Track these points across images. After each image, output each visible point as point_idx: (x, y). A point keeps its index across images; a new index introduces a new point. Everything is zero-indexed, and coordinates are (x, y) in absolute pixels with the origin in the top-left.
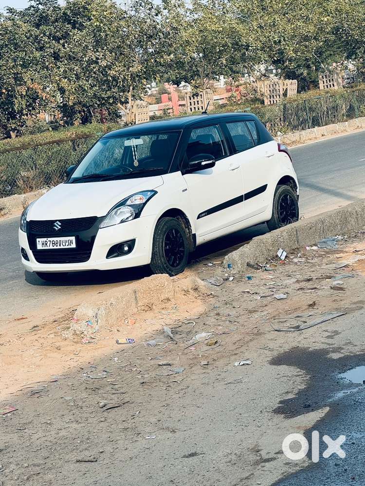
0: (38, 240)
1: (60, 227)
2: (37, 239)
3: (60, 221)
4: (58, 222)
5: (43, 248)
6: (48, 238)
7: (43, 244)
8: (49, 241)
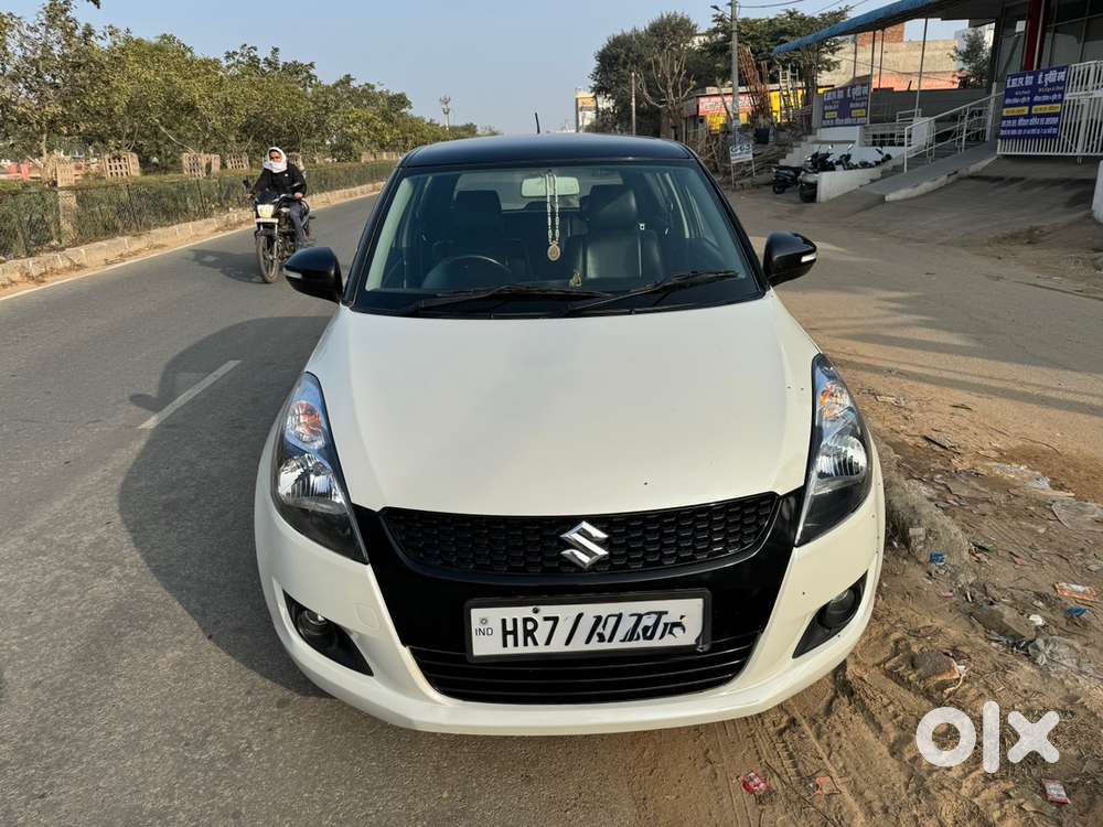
0: (477, 614)
1: (601, 552)
2: (474, 612)
3: (595, 520)
4: (585, 525)
5: (511, 650)
6: (541, 608)
7: (510, 633)
8: (546, 619)
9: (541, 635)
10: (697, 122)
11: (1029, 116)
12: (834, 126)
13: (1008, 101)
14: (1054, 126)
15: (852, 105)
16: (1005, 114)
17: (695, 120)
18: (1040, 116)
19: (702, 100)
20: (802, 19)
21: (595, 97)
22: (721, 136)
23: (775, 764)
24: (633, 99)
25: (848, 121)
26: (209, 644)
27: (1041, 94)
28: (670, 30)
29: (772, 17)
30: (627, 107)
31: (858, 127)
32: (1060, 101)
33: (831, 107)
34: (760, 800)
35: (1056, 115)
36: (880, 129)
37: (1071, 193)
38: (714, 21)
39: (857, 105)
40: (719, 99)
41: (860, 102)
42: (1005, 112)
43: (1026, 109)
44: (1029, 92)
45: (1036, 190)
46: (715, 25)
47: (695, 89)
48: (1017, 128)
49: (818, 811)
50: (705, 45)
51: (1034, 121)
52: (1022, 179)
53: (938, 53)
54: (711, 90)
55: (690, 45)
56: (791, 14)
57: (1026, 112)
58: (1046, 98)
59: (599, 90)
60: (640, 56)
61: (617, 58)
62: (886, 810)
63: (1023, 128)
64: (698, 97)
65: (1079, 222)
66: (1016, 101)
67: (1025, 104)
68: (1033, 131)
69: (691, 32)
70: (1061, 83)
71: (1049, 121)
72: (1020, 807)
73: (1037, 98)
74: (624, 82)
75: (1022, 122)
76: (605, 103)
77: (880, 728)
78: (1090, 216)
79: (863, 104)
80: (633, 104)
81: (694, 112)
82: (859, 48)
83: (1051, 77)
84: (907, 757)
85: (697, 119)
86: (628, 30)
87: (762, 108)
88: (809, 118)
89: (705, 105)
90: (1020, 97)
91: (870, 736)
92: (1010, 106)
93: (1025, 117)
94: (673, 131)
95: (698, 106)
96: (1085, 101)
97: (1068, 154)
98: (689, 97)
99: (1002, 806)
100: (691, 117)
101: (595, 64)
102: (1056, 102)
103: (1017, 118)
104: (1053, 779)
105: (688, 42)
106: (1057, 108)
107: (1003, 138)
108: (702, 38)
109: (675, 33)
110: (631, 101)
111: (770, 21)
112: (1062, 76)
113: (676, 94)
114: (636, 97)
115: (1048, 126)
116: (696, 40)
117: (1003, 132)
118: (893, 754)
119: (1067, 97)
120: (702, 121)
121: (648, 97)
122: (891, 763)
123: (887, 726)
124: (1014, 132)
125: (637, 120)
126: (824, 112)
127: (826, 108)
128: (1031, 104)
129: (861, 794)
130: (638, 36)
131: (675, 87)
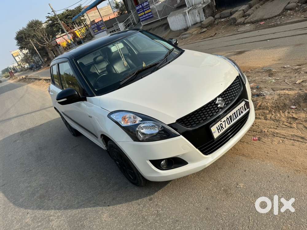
1: (223, 103)
2: (211, 128)
3: (219, 97)
4: (218, 99)
6: (222, 120)
7: (219, 129)
8: (223, 122)
9: (224, 126)
10: (58, 46)
11: (145, 14)
12: (98, 33)
13: (138, 13)
14: (151, 15)
15: (100, 27)
16: (139, 16)
17: (57, 46)
18: (147, 13)
19: (56, 40)
20: (71, 11)
21: (21, 51)
22: (68, 47)
23: (253, 134)
24: (34, 47)
25: (101, 31)
26: (111, 207)
27: (145, 9)
28: (34, 25)
29: (62, 13)
30: (33, 49)
31: (105, 31)
32: (150, 9)
33: (95, 29)
34: (259, 140)
35: (151, 12)
36: (111, 30)
37: (164, 27)
38: (47, 18)
39: (102, 26)
40: (61, 38)
41: (102, 25)
42: (139, 15)
43: (143, 13)
44: (142, 9)
45: (156, 30)
46: (48, 19)
47: (52, 38)
48: (144, 18)
49: (269, 134)
50: (47, 25)
51: (146, 15)
52: (151, 29)
53: (107, 9)
54: (57, 36)
55: (42, 27)
56: (67, 10)
57: (144, 14)
58: (146, 9)
59: (21, 48)
60: (29, 35)
61: (22, 37)
62: (278, 127)
63: (145, 17)
64: (55, 39)
65: (170, 33)
66: (140, 12)
67: (142, 12)
68: (148, 17)
69: (41, 23)
70: (148, 5)
71: (150, 14)
72: (292, 112)
73: (144, 10)
74: (28, 43)
75: (144, 16)
76: (25, 51)
77: (260, 118)
78: (171, 30)
79: (103, 25)
80: (35, 48)
81: (56, 44)
82: (88, 14)
83: (145, 4)
84: (269, 118)
85: (58, 45)
86: (21, 29)
87: (75, 36)
88: (90, 34)
89: (58, 41)
90: (141, 11)
91: (260, 120)
92: (139, 13)
93: (144, 15)
94: (52, 51)
95: (56, 42)
96: (155, 7)
97: (157, 20)
98: (52, 41)
99: (290, 114)
100: (55, 46)
101: (16, 42)
102: (149, 9)
103: (142, 16)
104: (291, 106)
105: (41, 26)
106: (150, 10)
107: (142, 21)
108: (45, 24)
109: (36, 25)
110: (34, 48)
111: (62, 14)
112: (147, 3)
113: (48, 41)
114: (35, 46)
115: (150, 15)
116: (43, 25)
117: (141, 20)
118: (266, 120)
119: (151, 7)
120: (59, 45)
121: (40, 44)
122: (268, 121)
123: (260, 117)
124: (143, 19)
125: (39, 52)
126: (94, 31)
127: (94, 30)
128: (144, 11)
129: (271, 128)
130: (25, 29)
131: (46, 39)
